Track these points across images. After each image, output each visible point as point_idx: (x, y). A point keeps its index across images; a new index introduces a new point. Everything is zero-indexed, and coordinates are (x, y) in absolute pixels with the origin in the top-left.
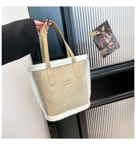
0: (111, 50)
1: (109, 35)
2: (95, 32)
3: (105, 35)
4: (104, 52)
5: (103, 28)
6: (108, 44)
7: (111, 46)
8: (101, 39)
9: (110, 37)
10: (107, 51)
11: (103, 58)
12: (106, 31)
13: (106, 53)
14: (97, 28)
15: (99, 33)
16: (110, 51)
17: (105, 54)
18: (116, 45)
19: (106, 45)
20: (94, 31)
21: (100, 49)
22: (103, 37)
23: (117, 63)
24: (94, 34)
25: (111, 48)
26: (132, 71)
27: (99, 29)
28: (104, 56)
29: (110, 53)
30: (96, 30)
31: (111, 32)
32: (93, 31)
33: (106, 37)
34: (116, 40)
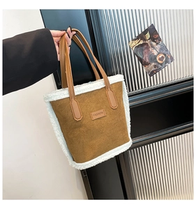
0: (161, 64)
1: (157, 44)
2: (137, 41)
3: (151, 44)
4: (151, 68)
5: (148, 36)
6: (155, 57)
7: (160, 59)
8: (146, 51)
9: (158, 47)
10: (155, 66)
11: (150, 76)
12: (153, 39)
13: (153, 69)
14: (139, 35)
15: (141, 42)
16: (160, 66)
17: (153, 71)
18: (167, 58)
19: (153, 59)
20: (135, 40)
21: (145, 64)
22: (148, 48)
23: (173, 82)
24: (135, 43)
25: (160, 62)
26: (191, 93)
27: (141, 37)
28: (152, 74)
29: (160, 69)
30: (138, 38)
31: (160, 40)
32: (133, 40)
33: (153, 47)
34: (167, 50)
